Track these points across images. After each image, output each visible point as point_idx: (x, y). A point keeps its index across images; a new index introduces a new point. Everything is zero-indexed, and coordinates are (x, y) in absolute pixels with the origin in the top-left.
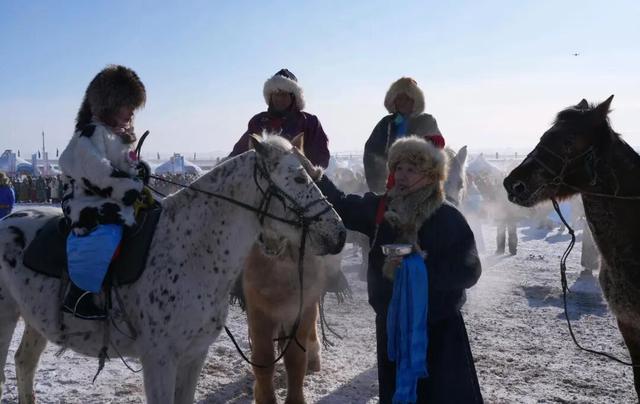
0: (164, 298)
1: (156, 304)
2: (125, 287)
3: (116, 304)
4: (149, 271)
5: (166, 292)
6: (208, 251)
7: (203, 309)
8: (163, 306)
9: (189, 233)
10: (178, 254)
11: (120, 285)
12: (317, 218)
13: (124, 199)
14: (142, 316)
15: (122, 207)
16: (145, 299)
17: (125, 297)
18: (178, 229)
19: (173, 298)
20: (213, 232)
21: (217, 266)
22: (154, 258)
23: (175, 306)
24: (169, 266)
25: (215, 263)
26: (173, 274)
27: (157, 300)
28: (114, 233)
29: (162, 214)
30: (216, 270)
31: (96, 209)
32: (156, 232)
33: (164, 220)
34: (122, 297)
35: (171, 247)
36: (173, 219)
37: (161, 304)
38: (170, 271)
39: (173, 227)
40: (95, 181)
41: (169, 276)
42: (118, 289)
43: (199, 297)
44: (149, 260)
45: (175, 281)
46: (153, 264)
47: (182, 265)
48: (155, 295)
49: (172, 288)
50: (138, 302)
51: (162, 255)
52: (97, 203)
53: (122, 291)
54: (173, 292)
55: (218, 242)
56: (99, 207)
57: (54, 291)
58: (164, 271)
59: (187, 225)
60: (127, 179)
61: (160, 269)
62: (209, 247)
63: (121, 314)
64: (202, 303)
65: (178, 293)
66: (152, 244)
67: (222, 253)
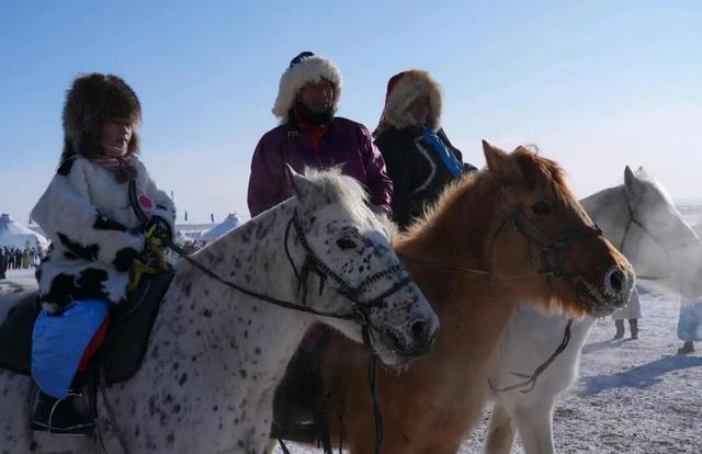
0: (166, 409)
1: (157, 416)
2: (116, 386)
3: (103, 412)
4: (149, 365)
5: (169, 398)
6: (233, 346)
7: (221, 426)
8: (166, 420)
9: (207, 313)
10: (189, 344)
11: (110, 384)
12: (379, 302)
13: (115, 262)
14: (137, 433)
15: (112, 273)
16: (143, 406)
17: (117, 401)
18: (193, 307)
19: (177, 409)
20: (240, 319)
21: (244, 367)
22: (156, 348)
23: (179, 420)
24: (175, 360)
25: (241, 363)
26: (180, 373)
27: (158, 410)
28: (92, 312)
29: (172, 284)
30: (243, 373)
31: (72, 277)
32: (163, 307)
33: (174, 292)
34: (112, 402)
35: (180, 332)
36: (187, 290)
37: (163, 417)
38: (176, 366)
39: (186, 302)
40: (73, 236)
41: (175, 373)
42: (107, 390)
43: (216, 409)
44: (151, 349)
45: (182, 382)
46: (155, 355)
47: (194, 359)
48: (156, 403)
49: (178, 393)
50: (133, 411)
51: (167, 343)
52: (75, 269)
53: (112, 394)
54: (178, 400)
55: (246, 334)
56: (78, 275)
57: (22, 393)
58: (169, 367)
59: (205, 303)
60: (120, 233)
61: (162, 364)
62: (234, 339)
63: (111, 427)
64: (220, 418)
65: (185, 400)
66: (156, 325)
67: (251, 352)
